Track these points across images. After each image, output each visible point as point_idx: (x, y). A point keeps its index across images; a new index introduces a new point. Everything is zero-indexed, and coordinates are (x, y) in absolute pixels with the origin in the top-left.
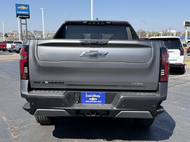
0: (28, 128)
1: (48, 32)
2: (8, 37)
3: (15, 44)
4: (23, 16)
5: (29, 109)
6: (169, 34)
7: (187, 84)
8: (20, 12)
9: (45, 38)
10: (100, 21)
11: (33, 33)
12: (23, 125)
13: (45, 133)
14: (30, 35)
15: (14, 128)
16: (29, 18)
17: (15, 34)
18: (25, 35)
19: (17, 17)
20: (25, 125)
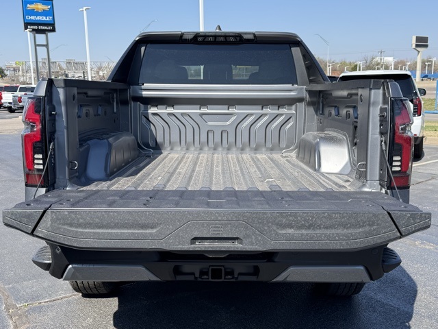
0: (52, 306)
1: (99, 64)
2: (6, 75)
3: (23, 93)
4: (40, 28)
5: (50, 264)
6: (379, 65)
7: (432, 185)
8: (32, 18)
9: (92, 77)
10: (225, 33)
11: (64, 66)
12: (38, 298)
13: (95, 318)
14: (58, 72)
15: (14, 307)
16: (53, 30)
17: (23, 70)
18: (44, 71)
19: (26, 28)
20: (44, 298)
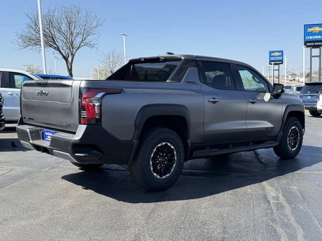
4: (315, 44)
8: (311, 37)
19: (305, 45)
